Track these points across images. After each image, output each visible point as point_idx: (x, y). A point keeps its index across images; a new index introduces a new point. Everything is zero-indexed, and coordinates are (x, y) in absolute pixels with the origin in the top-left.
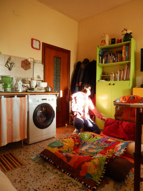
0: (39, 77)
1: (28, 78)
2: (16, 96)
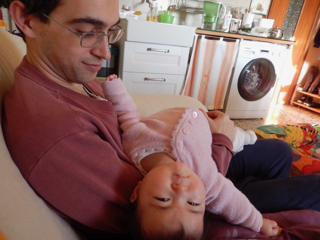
0: (260, 8)
1: (240, 8)
2: (223, 38)
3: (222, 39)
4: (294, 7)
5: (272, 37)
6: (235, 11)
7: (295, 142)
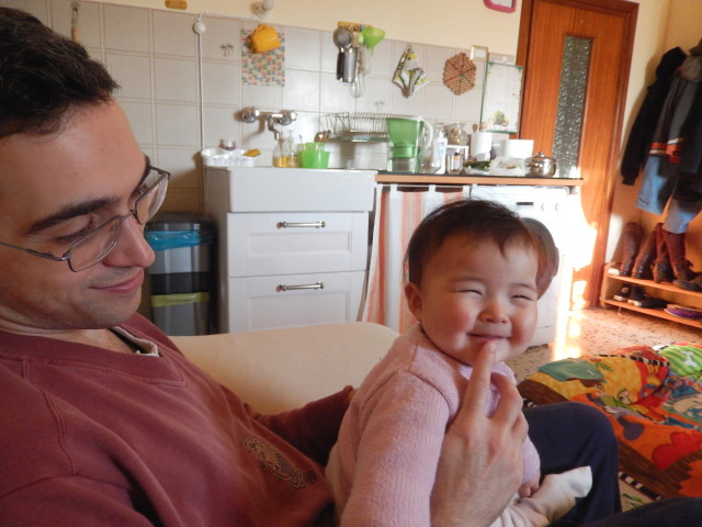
0: (500, 120)
1: (463, 125)
2: (434, 186)
3: (432, 188)
4: (569, 113)
5: (534, 175)
6: (453, 131)
7: (626, 393)
